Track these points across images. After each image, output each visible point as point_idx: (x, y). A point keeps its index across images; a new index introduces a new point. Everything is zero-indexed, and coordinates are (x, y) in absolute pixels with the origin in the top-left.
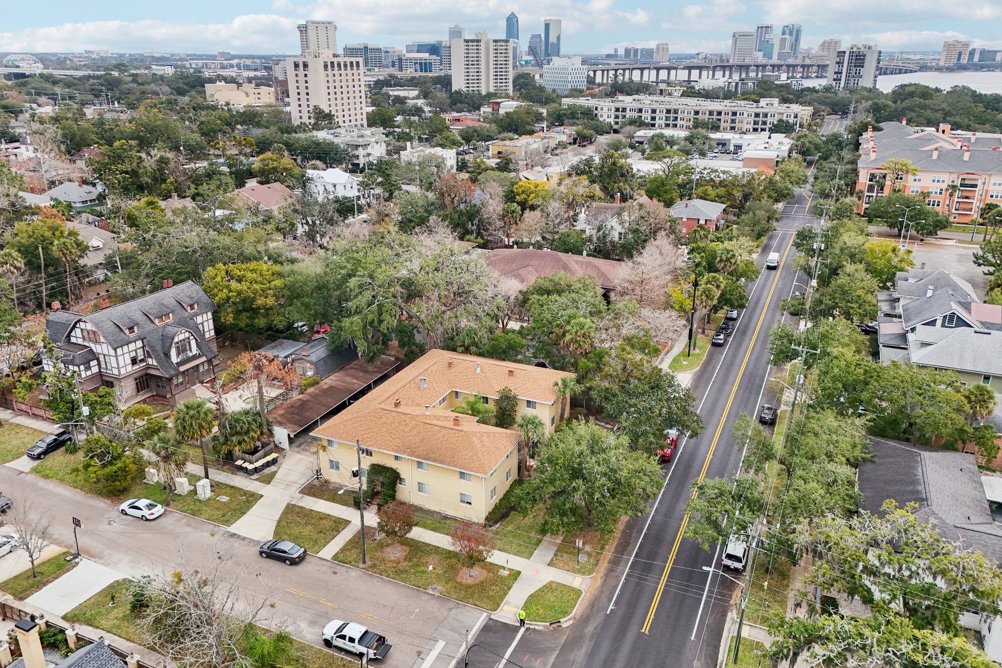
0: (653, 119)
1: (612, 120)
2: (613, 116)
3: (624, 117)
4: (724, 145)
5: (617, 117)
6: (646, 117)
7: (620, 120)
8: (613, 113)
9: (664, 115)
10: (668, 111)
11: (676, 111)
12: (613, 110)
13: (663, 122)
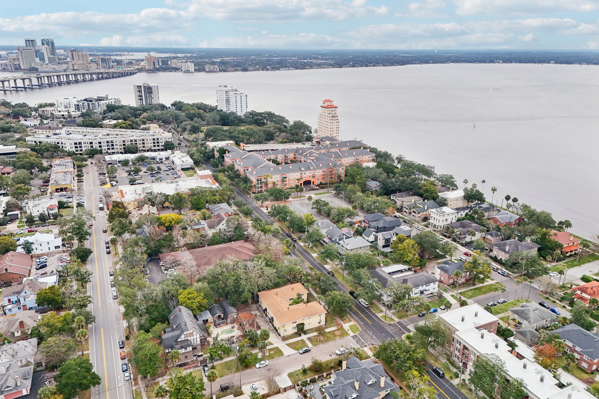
0: (100, 146)
1: (74, 149)
2: (74, 147)
3: (81, 147)
4: (154, 159)
5: (76, 147)
6: (96, 146)
7: (79, 149)
8: (74, 146)
9: (106, 144)
10: (108, 142)
11: (112, 142)
12: (73, 144)
13: (106, 148)
